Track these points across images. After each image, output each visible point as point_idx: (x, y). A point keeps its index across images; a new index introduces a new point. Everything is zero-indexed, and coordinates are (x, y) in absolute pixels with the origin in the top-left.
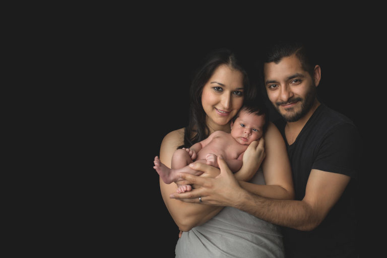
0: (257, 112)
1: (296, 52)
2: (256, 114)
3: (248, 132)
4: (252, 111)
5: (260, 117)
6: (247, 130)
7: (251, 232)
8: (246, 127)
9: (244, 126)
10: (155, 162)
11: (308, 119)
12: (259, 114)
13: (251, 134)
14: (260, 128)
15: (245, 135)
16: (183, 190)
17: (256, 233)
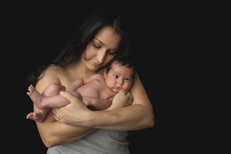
0: (127, 65)
2: (128, 67)
3: (120, 82)
4: (124, 64)
5: (131, 69)
6: (120, 80)
8: (119, 78)
9: (117, 77)
10: (29, 88)
12: (130, 67)
13: (124, 84)
14: (130, 77)
15: (118, 85)
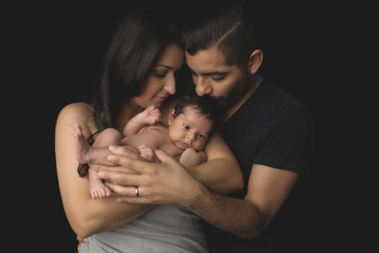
1: (218, 43)
2: (209, 117)
3: (191, 137)
4: (204, 113)
5: (212, 122)
6: (191, 134)
7: (178, 235)
11: (241, 105)
14: (208, 134)
15: (187, 141)
16: (100, 196)
17: (183, 235)
